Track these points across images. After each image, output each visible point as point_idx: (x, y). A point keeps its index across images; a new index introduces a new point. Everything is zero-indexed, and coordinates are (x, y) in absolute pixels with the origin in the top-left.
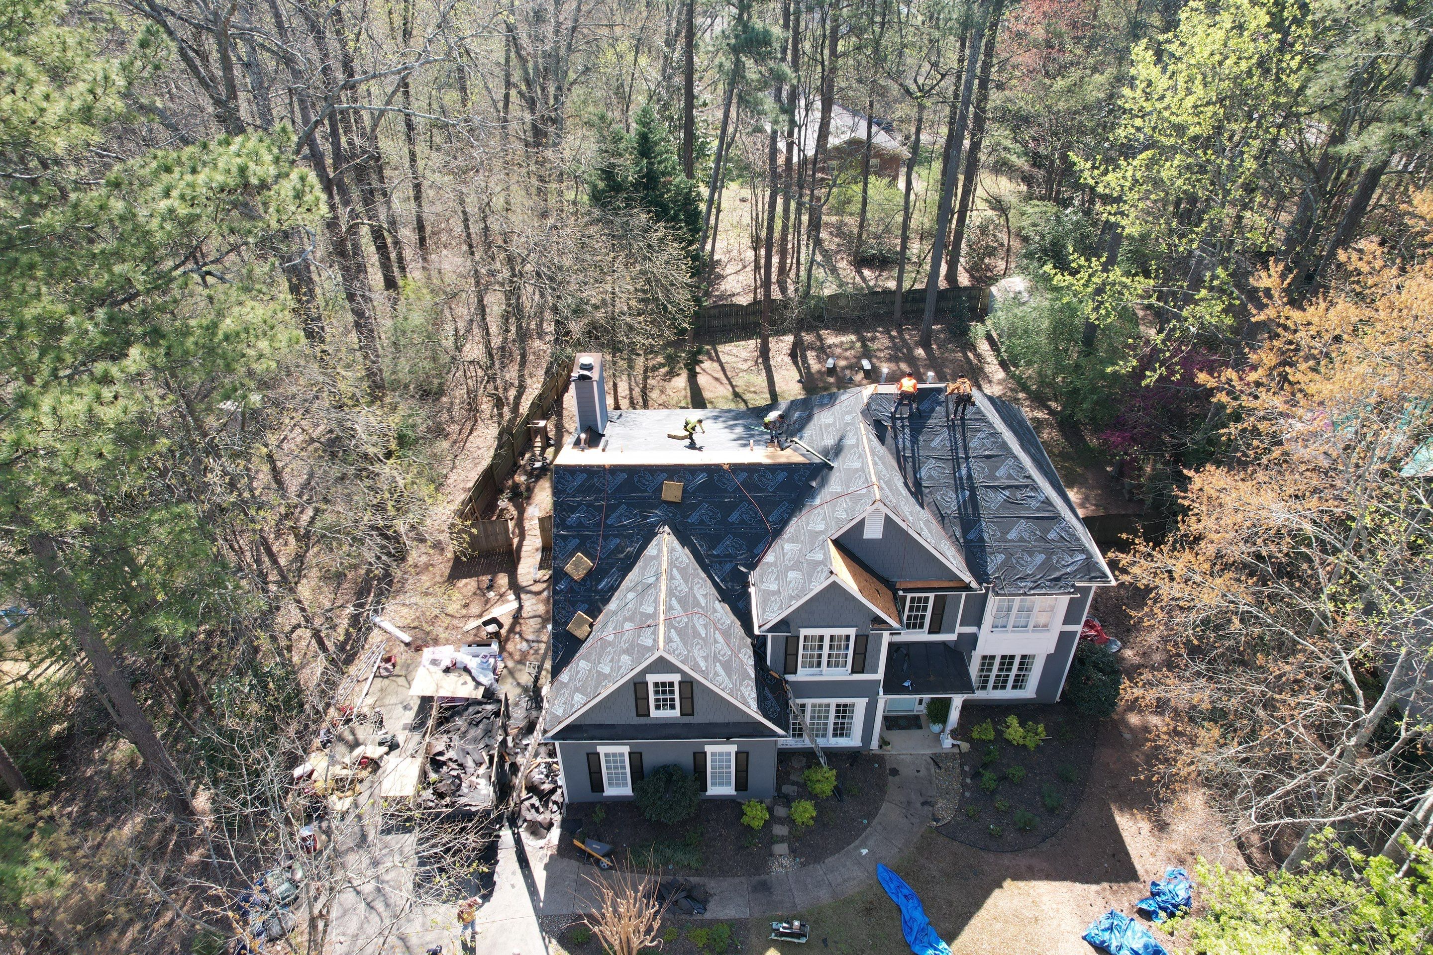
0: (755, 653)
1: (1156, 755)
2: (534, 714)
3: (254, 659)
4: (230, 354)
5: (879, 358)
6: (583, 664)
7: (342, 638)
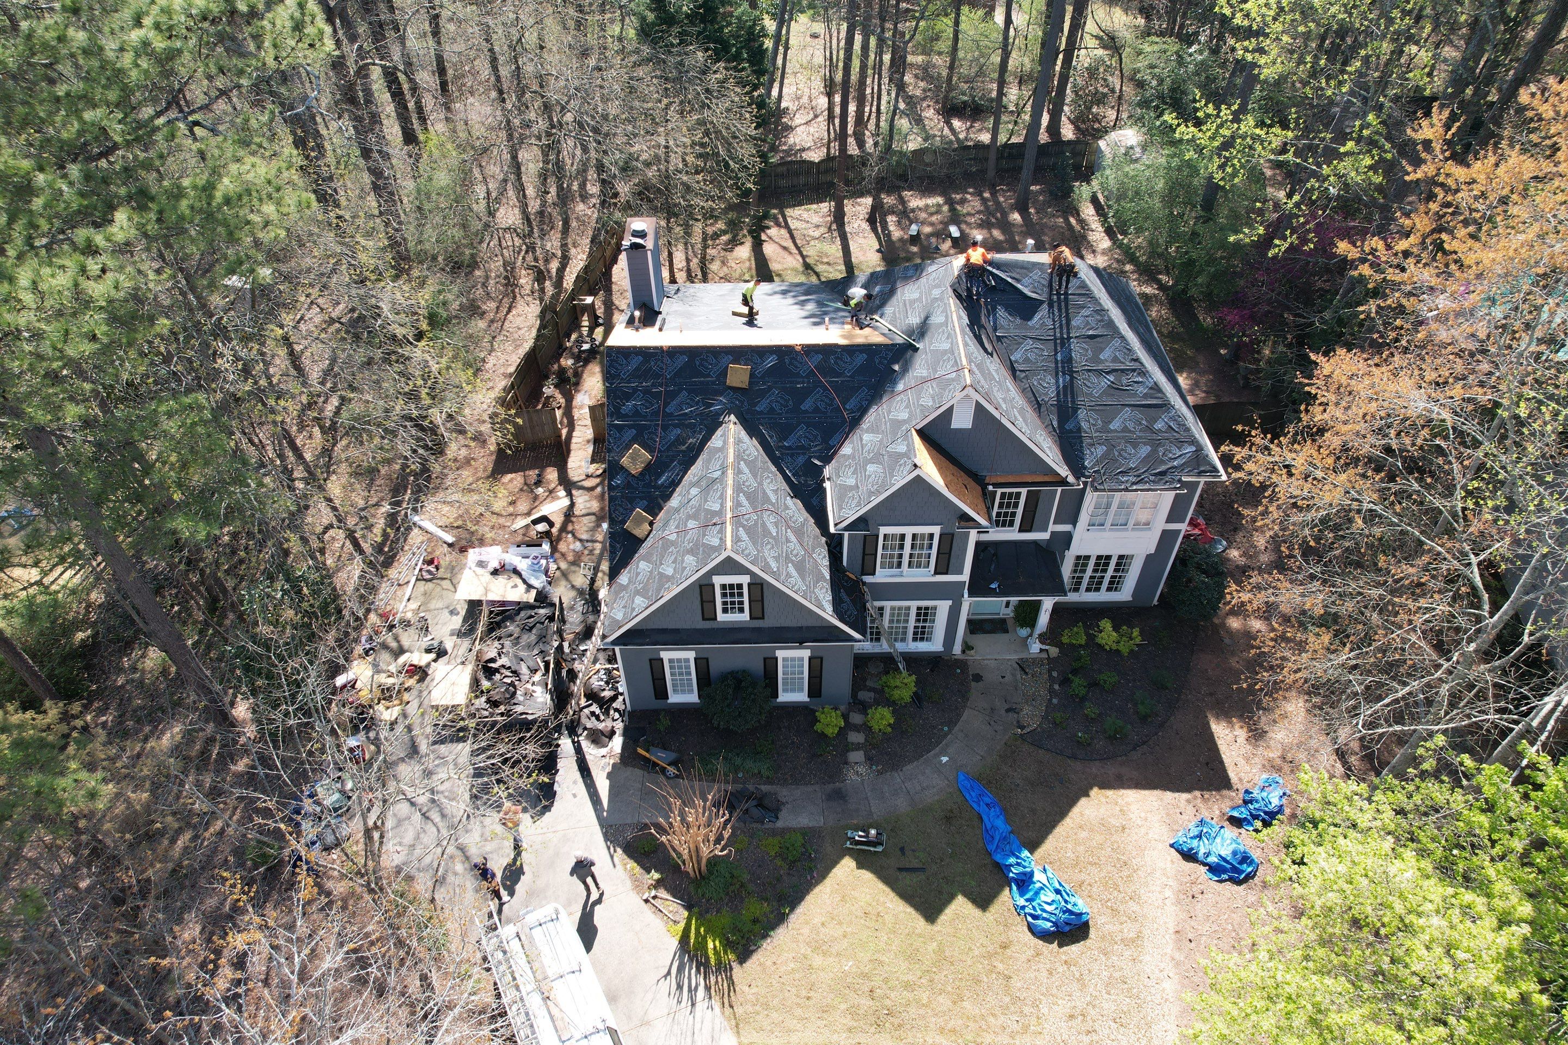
0: (830, 552)
1: (1259, 662)
2: (591, 618)
3: (284, 563)
4: (233, 222)
5: (968, 224)
6: (643, 565)
7: (379, 539)
